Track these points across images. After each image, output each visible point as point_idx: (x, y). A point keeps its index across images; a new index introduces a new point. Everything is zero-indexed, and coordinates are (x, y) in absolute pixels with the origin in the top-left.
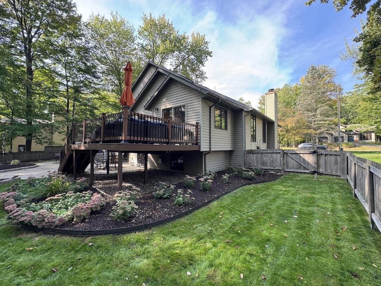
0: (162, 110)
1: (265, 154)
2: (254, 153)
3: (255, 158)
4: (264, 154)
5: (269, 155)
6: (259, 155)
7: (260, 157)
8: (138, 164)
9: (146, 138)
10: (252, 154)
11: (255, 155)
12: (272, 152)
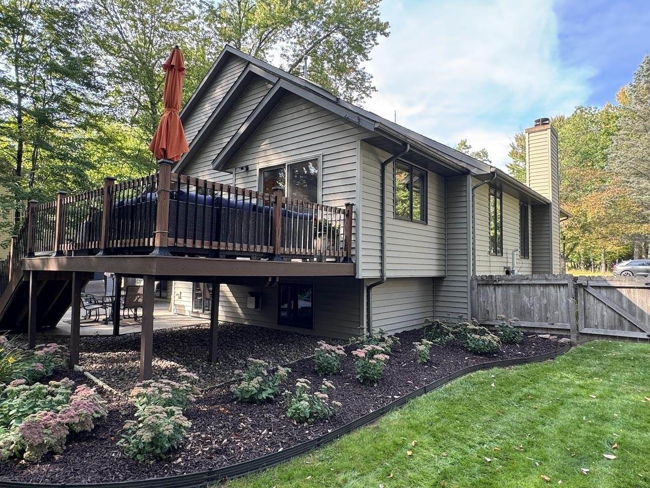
0: (258, 171)
1: (528, 288)
2: (498, 285)
3: (499, 298)
4: (523, 289)
5: (539, 290)
6: (512, 291)
7: (515, 296)
8: (195, 310)
9: (215, 243)
10: (492, 288)
11: (499, 290)
12: (544, 282)
